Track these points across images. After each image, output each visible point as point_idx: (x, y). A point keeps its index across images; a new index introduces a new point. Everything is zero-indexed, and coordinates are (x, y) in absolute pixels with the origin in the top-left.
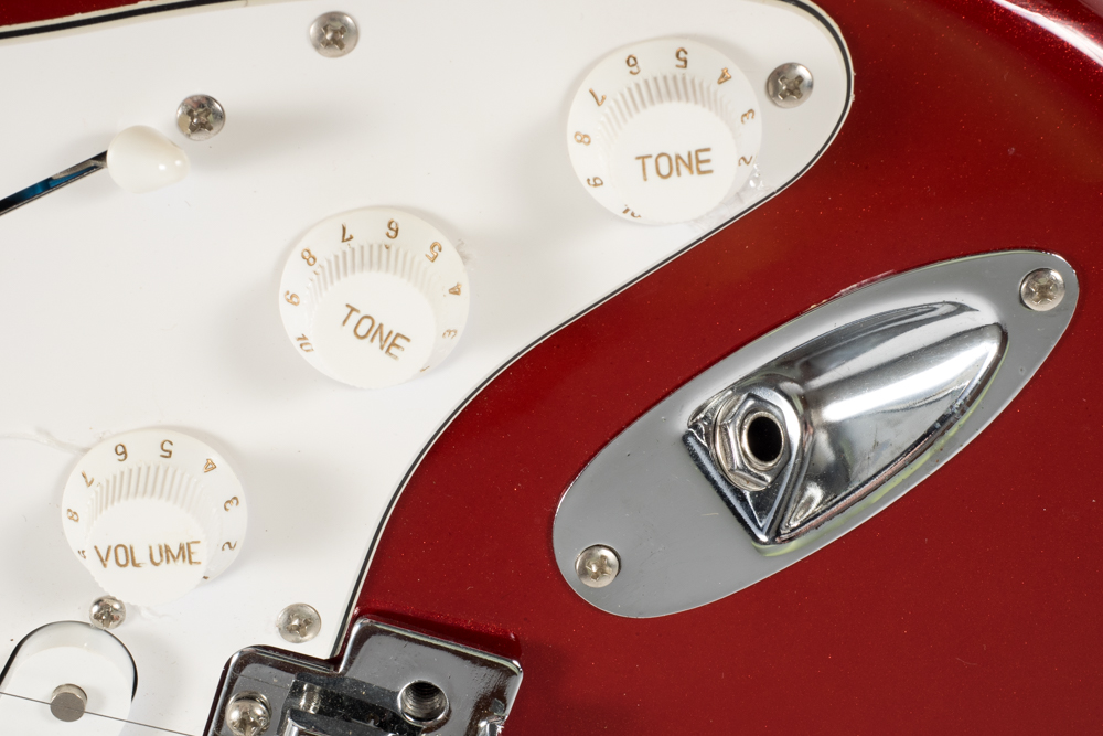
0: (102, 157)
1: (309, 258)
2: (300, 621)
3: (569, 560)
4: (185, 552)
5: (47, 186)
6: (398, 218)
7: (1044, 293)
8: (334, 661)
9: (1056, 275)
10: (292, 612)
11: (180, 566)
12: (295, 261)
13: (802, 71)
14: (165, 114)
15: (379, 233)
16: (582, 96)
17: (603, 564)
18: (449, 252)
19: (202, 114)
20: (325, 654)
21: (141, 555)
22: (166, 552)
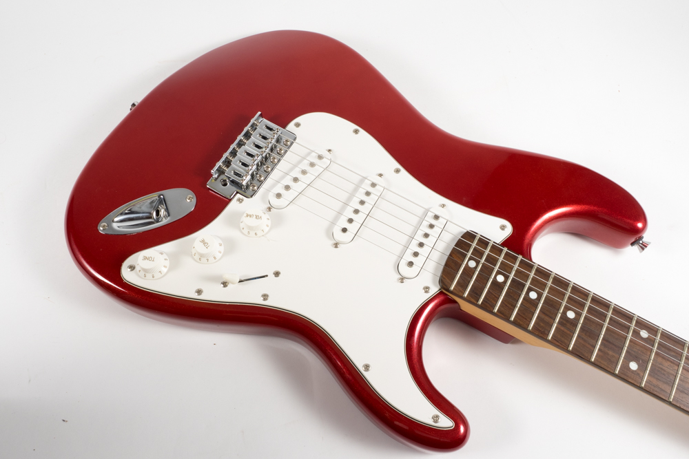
0: (240, 282)
1: (215, 258)
2: (240, 201)
3: (194, 201)
4: (247, 216)
5: (255, 278)
6: (199, 261)
7: (104, 226)
8: (237, 193)
9: (101, 229)
10: (241, 202)
11: (249, 214)
12: (218, 258)
13: (129, 270)
14: (230, 286)
15: (202, 259)
16: (163, 274)
17: (189, 199)
18: (193, 254)
19: (225, 284)
20: (238, 194)
21: (255, 217)
22: (250, 216)
